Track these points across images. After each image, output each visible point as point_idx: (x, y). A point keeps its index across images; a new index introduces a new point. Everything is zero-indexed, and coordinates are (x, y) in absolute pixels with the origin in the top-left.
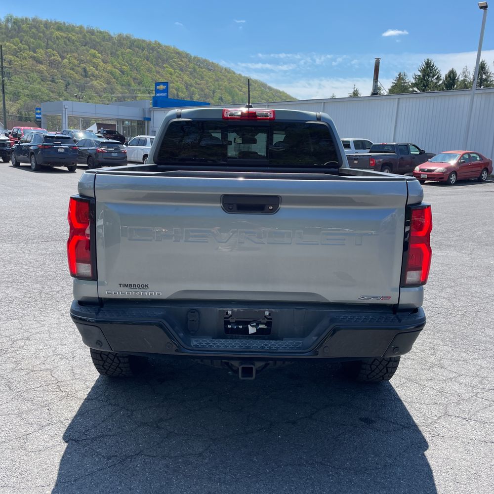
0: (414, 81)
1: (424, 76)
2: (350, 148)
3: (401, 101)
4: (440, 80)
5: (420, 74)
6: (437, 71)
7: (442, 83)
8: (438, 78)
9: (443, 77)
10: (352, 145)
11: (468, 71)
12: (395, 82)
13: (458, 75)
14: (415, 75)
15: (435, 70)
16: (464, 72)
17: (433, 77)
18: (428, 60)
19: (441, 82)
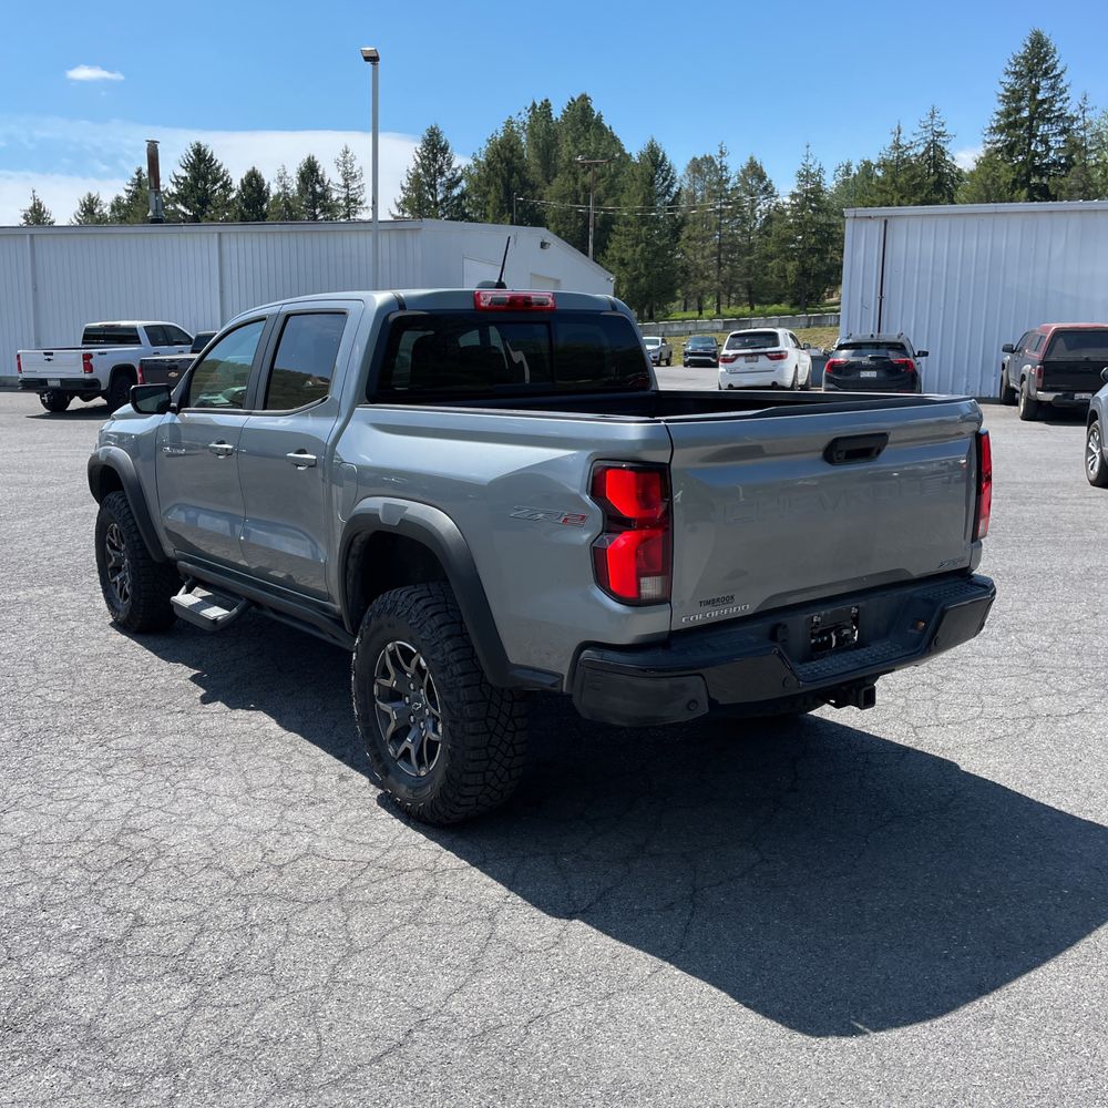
0: (175, 190)
1: (195, 179)
2: (140, 343)
3: (225, 238)
4: (232, 190)
5: (184, 173)
6: (222, 170)
7: (237, 197)
8: (226, 186)
9: (236, 184)
10: (143, 336)
11: (288, 175)
12: (129, 188)
13: (266, 183)
14: (176, 177)
15: (218, 169)
16: (281, 178)
17: (215, 183)
18: (199, 145)
19: (233, 195)
